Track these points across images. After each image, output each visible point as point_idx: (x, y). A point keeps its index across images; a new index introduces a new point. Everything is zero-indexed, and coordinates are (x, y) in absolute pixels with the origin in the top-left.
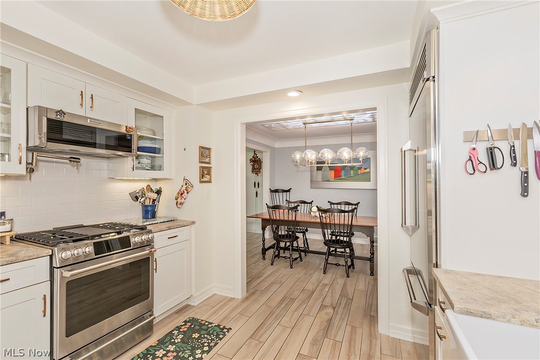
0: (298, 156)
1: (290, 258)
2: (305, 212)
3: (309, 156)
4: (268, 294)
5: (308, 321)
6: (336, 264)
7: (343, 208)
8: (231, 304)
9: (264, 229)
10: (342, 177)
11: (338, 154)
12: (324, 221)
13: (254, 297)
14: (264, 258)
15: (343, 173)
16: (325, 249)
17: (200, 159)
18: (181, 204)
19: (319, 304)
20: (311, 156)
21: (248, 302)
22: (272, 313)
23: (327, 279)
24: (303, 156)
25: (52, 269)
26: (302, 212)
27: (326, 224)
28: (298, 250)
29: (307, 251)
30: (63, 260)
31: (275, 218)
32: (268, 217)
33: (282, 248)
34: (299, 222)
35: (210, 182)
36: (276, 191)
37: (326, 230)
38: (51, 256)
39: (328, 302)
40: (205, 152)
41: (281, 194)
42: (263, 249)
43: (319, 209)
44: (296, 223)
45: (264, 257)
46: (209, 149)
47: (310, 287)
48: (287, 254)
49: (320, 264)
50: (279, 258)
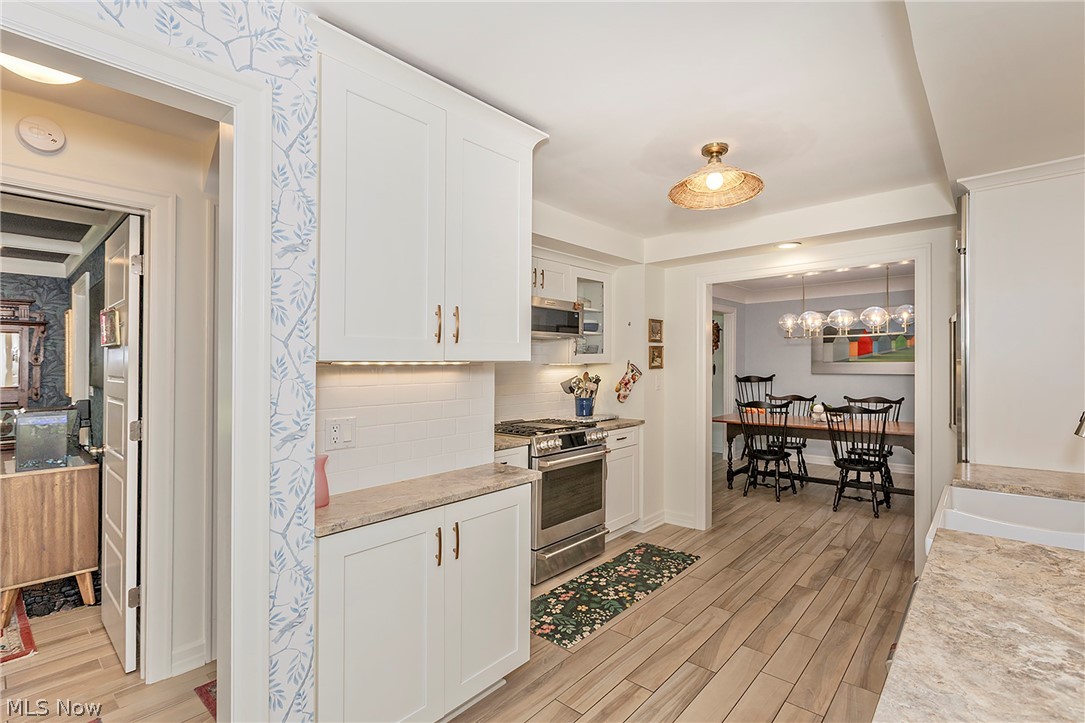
0: (789, 322)
1: (775, 487)
2: (801, 414)
3: (809, 322)
4: (745, 529)
5: (807, 559)
6: (856, 499)
7: (872, 406)
8: (692, 535)
9: (730, 440)
10: (874, 354)
11: (862, 317)
12: (836, 427)
13: (724, 531)
14: (730, 487)
15: (875, 345)
16: (835, 474)
17: (650, 337)
18: (625, 397)
19: (824, 544)
20: (813, 321)
21: (717, 535)
22: (753, 548)
23: (841, 517)
24: (799, 322)
25: (530, 458)
26: (796, 414)
27: (839, 431)
28: (788, 475)
29: (804, 478)
30: (540, 450)
31: (750, 422)
32: (739, 421)
33: (760, 473)
34: (791, 428)
35: (660, 367)
36: (748, 379)
37: (838, 442)
38: (530, 446)
39: (839, 542)
40: (655, 327)
41: (755, 385)
42: (728, 472)
43: (827, 409)
44: (786, 431)
45: (730, 484)
46: (660, 322)
47: (810, 524)
48: (770, 480)
49: (828, 500)
50: (755, 488)
